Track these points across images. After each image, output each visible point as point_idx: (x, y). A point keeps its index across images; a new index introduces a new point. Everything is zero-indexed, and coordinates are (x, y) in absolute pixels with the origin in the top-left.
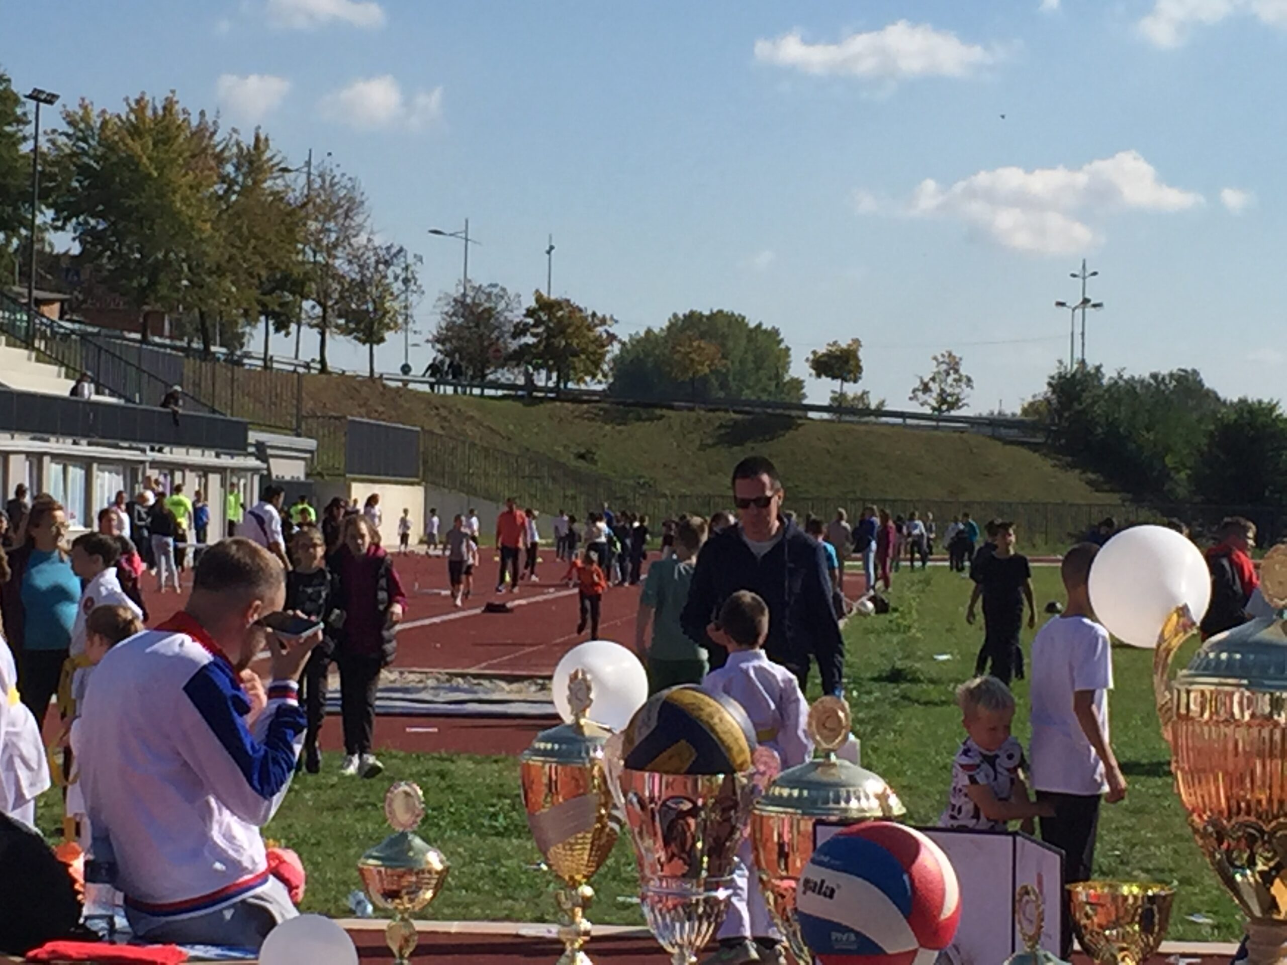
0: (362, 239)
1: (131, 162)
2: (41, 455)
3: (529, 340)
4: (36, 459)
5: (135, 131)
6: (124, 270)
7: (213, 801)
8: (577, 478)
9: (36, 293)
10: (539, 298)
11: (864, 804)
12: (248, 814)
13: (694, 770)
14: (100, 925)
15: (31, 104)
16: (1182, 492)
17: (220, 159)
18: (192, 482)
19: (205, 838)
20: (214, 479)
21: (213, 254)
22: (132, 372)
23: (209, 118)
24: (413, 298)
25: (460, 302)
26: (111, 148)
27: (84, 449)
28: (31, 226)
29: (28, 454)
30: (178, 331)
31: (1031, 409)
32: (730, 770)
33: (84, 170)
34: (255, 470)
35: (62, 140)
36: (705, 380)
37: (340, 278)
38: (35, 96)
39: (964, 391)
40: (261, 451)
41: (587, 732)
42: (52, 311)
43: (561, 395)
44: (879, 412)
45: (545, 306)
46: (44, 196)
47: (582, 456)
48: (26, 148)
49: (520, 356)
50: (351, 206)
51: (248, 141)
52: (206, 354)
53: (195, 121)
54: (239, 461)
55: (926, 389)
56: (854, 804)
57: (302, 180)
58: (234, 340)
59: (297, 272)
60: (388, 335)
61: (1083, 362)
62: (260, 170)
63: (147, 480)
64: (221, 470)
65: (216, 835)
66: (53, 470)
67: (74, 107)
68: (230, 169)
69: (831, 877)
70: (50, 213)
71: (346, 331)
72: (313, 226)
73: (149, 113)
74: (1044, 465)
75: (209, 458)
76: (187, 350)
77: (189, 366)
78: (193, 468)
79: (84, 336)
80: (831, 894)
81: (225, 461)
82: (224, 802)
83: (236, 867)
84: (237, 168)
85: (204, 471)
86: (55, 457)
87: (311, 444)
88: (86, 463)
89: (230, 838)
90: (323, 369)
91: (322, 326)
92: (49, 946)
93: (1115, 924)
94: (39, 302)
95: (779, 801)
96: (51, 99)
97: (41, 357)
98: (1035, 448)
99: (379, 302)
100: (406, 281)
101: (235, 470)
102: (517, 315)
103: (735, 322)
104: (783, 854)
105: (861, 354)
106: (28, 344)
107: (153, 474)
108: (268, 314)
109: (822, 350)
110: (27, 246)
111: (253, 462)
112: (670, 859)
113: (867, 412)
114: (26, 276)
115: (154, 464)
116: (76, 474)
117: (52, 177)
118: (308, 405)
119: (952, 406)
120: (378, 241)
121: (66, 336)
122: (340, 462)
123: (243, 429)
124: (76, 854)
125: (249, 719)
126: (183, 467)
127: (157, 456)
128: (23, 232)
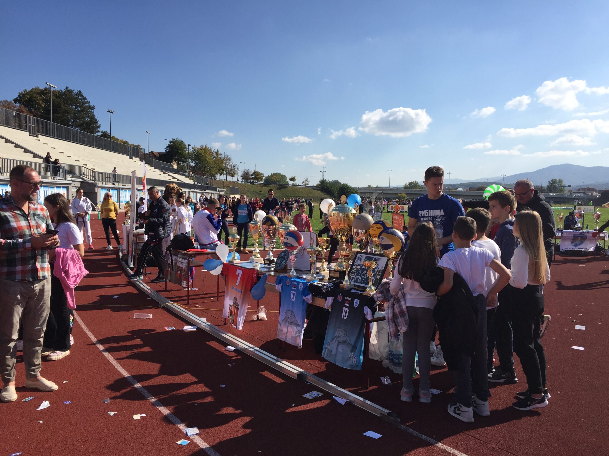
0: (231, 164)
1: (201, 154)
2: (190, 191)
3: (253, 176)
4: (189, 192)
5: (201, 149)
6: (200, 168)
7: (210, 231)
8: (259, 194)
9: (189, 171)
10: (254, 171)
11: (292, 229)
12: (215, 233)
13: (271, 225)
14: (196, 247)
15: (188, 146)
16: (336, 195)
17: (213, 153)
18: (210, 195)
19: (210, 236)
20: (213, 194)
21: (212, 166)
22: (202, 181)
23: (211, 148)
24: (238, 171)
25: (244, 172)
26: (198, 152)
27: (196, 191)
28: (188, 162)
29: (188, 191)
30: (208, 175)
31: (317, 185)
32: (275, 225)
33: (195, 155)
34: (218, 193)
35: (192, 151)
36: (276, 182)
37: (228, 169)
38: (188, 145)
39: (308, 183)
40: (219, 191)
41: (257, 221)
42: (191, 173)
43: (257, 183)
44: (298, 185)
45: (255, 172)
46: (190, 158)
47: (260, 191)
48: (187, 152)
49: (252, 179)
50: (230, 159)
51: (216, 151)
52: (211, 178)
53: (209, 148)
54: (216, 192)
55: (304, 182)
56: (291, 229)
57: (224, 156)
58: (215, 177)
59: (223, 168)
60: (235, 176)
61: (324, 179)
62: (218, 155)
63: (204, 195)
64: (214, 193)
65: (211, 235)
66: (191, 193)
67: (193, 146)
68: (214, 154)
69: (287, 237)
70: (191, 160)
71: (229, 175)
72: (225, 162)
73: (203, 147)
74: (319, 192)
75: (212, 192)
76: (209, 178)
77: (209, 180)
78: (210, 193)
79: (195, 176)
80: (287, 239)
81: (214, 192)
82: (212, 231)
83: (214, 239)
84: (215, 154)
85: (211, 193)
86: (192, 192)
87: (225, 190)
88: (196, 192)
89: (213, 236)
90: (227, 180)
91: (226, 175)
92: (190, 250)
93: (323, 243)
94: (189, 172)
95: (281, 229)
96: (190, 145)
97: (190, 179)
98: (318, 190)
99: (234, 172)
100: (237, 169)
101: (215, 193)
102: (252, 173)
103: (280, 174)
104: (282, 235)
105: (296, 178)
106: (188, 177)
107: (205, 194)
108: (219, 173)
109: (291, 177)
110: (188, 165)
111: (218, 192)
112: (268, 236)
113: (297, 185)
114: (188, 168)
115: (205, 193)
116: (195, 194)
117: (191, 156)
118: (225, 185)
119: (307, 184)
120: (233, 164)
121: (193, 176)
122: (229, 192)
123: (216, 188)
124: (193, 239)
125: (215, 221)
126: (209, 193)
127: (205, 191)
128: (187, 163)
